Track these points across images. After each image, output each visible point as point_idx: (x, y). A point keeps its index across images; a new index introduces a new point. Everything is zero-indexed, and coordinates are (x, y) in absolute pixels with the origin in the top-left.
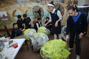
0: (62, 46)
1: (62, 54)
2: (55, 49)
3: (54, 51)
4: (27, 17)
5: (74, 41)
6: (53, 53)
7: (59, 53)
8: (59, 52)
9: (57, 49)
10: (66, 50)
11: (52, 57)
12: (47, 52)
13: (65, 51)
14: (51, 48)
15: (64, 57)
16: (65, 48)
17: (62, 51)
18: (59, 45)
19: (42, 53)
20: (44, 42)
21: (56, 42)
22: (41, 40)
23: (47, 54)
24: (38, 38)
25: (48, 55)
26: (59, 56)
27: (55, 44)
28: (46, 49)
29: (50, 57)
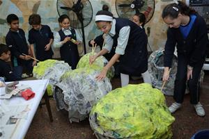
0: (150, 98)
1: (151, 121)
2: (132, 106)
3: (131, 113)
4: (42, 24)
5: (187, 92)
6: (126, 116)
7: (144, 116)
8: (142, 114)
9: (137, 107)
10: (161, 110)
11: (125, 128)
12: (111, 114)
13: (160, 113)
14: (121, 105)
15: (158, 129)
16: (159, 105)
17: (152, 112)
18: (143, 98)
19: (96, 121)
20: (100, 92)
21: (134, 91)
22: (91, 88)
23: (112, 119)
24: (82, 81)
25: (114, 123)
26: (143, 124)
27: (132, 94)
28: (107, 108)
29: (118, 127)
